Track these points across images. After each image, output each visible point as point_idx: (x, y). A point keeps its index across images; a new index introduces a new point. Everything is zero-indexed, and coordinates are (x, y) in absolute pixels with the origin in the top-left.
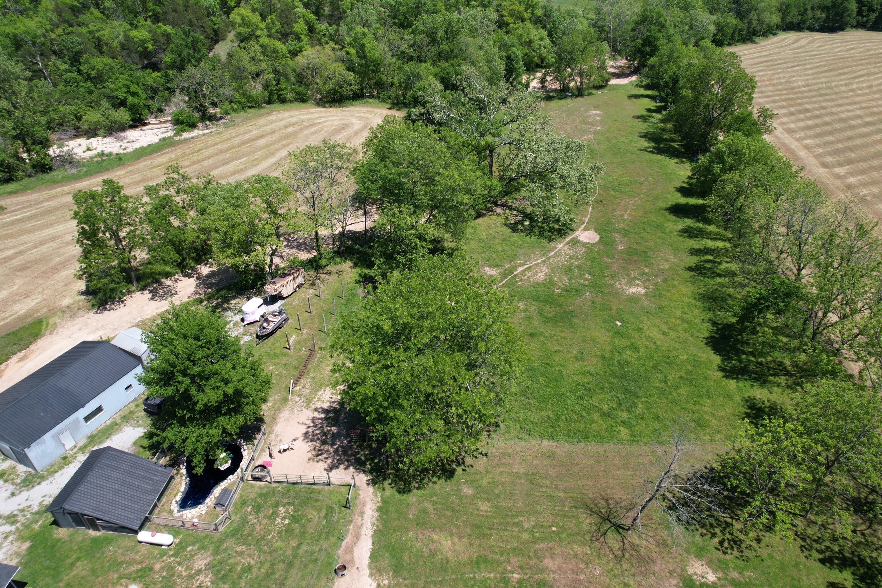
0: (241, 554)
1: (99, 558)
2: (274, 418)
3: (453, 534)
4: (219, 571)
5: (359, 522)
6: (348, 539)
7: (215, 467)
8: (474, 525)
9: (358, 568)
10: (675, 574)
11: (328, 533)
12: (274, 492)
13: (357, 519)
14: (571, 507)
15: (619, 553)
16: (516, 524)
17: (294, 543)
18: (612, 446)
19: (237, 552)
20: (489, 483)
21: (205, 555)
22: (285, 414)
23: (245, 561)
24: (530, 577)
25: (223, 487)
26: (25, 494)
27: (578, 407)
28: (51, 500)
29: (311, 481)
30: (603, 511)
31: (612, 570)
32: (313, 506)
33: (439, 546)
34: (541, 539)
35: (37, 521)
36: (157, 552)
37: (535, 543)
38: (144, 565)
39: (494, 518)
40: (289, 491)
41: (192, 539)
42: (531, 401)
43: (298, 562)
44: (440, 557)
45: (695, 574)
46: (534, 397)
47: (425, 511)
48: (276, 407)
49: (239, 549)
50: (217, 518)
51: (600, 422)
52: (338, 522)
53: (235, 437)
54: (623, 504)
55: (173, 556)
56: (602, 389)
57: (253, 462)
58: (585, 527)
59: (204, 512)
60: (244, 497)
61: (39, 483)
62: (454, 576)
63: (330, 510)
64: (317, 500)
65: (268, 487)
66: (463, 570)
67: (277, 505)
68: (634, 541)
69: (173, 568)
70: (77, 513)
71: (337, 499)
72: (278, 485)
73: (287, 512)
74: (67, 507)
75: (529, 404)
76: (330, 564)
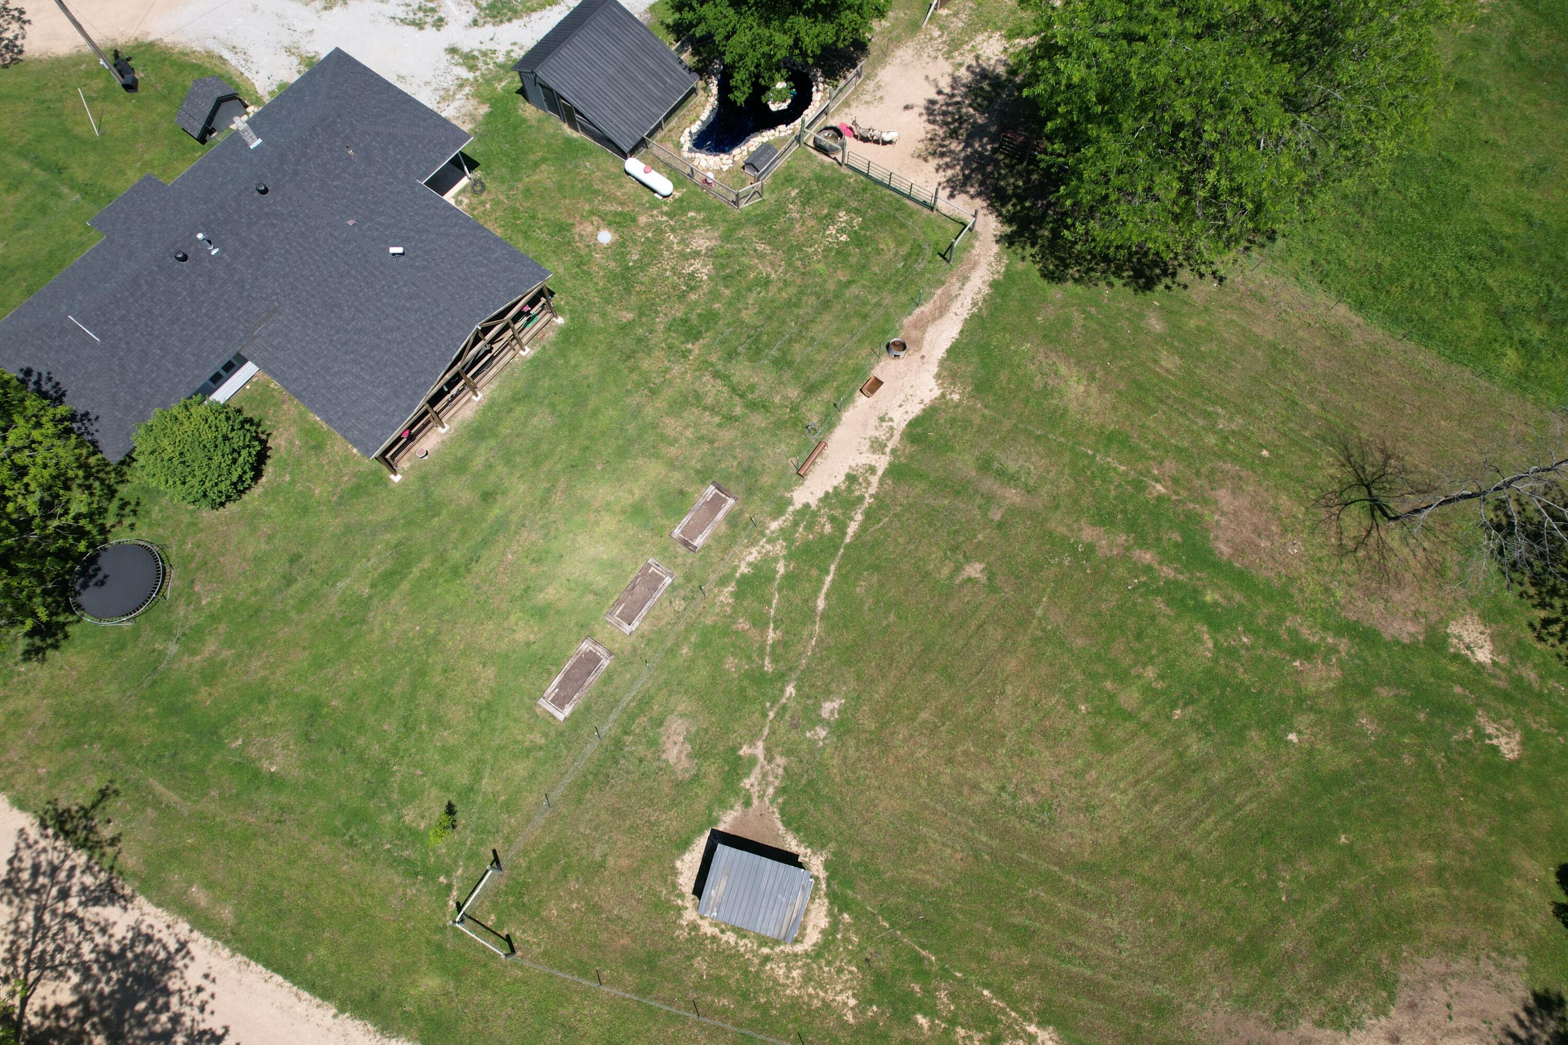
0: (761, 256)
1: (570, 171)
2: (885, 53)
3: (1094, 379)
4: (724, 266)
5: (954, 290)
6: (926, 308)
7: (764, 100)
8: (1135, 381)
9: (923, 357)
10: (1423, 620)
11: (900, 284)
12: (840, 181)
13: (954, 285)
14: (1317, 436)
15: (1351, 544)
16: (1207, 415)
17: (842, 276)
18: (1467, 374)
19: (756, 250)
20: (1198, 328)
21: (710, 234)
22: (905, 53)
23: (765, 269)
24: (1181, 501)
25: (765, 140)
26: (489, 30)
27: (1451, 274)
28: (522, 53)
29: (905, 189)
30: (1369, 469)
31: (1320, 559)
32: (892, 232)
33: (1062, 385)
34: (1234, 458)
35: (501, 80)
36: (646, 198)
37: (1220, 457)
38: (626, 209)
39: (1177, 389)
40: (864, 190)
41: (698, 202)
42: (1365, 223)
43: (839, 307)
44: (1055, 402)
45: (1459, 638)
46: (1375, 218)
47: (1067, 323)
48: (894, 34)
49: (760, 247)
50: (742, 186)
51: (1476, 321)
52: (922, 274)
53: (810, 61)
54: (1411, 477)
55: (666, 214)
56: (1529, 261)
57: (824, 118)
58: (1319, 477)
59: (725, 168)
60: (792, 171)
61: (510, 20)
62: (1062, 440)
63: (917, 250)
64: (902, 226)
65: (834, 170)
66: (1081, 438)
67: (838, 206)
68: (1389, 540)
69: (663, 232)
70: (551, 90)
71: (935, 238)
72: (850, 172)
73: (849, 223)
74: (540, 74)
75: (1357, 225)
76: (885, 332)
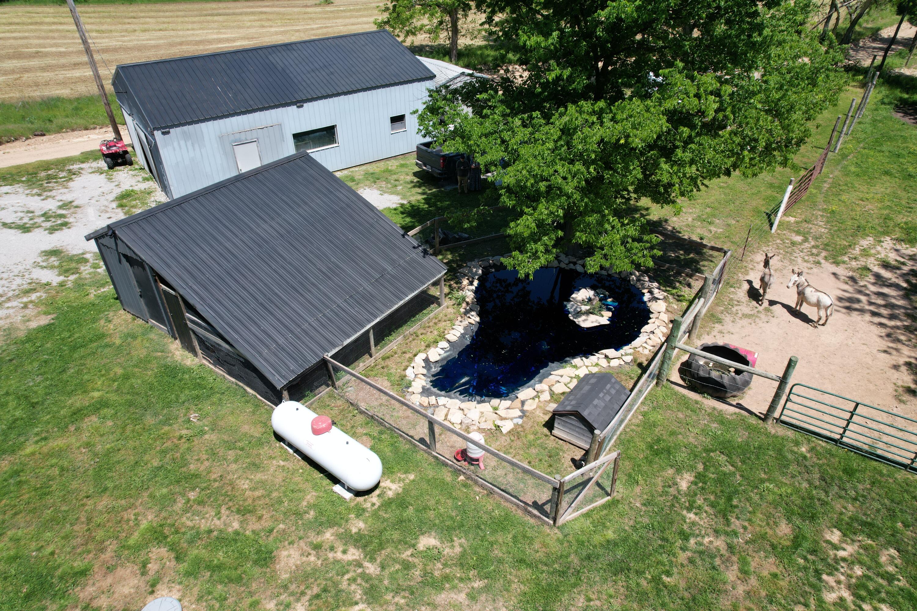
1: (146, 431)
12: (780, 452)
38: (252, 527)
55: (358, 541)
59: (507, 427)
65: (753, 429)
70: (143, 265)
74: (126, 234)
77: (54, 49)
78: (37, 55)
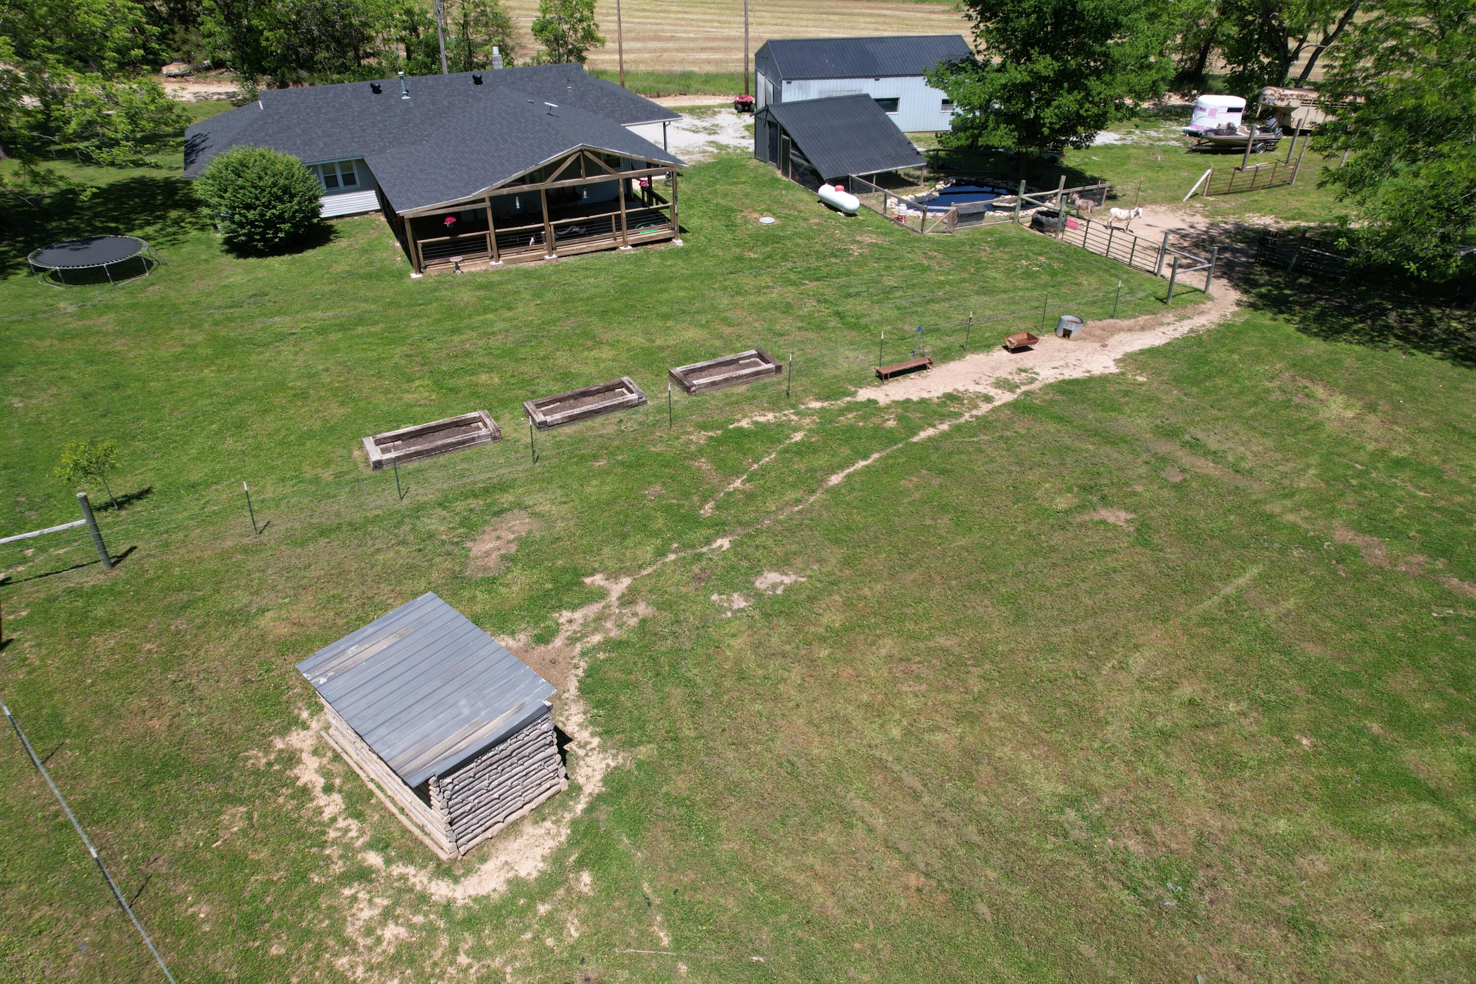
4: (880, 252)
5: (1168, 320)
9: (1104, 346)
11: (1094, 302)
12: (1049, 244)
13: (1168, 317)
17: (1022, 284)
22: (1158, 207)
32: (1099, 277)
33: (1318, 405)
36: (827, 213)
38: (802, 214)
40: (1076, 253)
41: (881, 224)
44: (1301, 415)
48: (1149, 198)
52: (1127, 303)
55: (842, 223)
60: (997, 231)
64: (1114, 276)
65: (1045, 239)
67: (1039, 254)
69: (829, 228)
70: (777, 125)
71: (1153, 289)
72: (1064, 243)
73: (1048, 264)
74: (773, 111)
77: (685, 35)
78: (672, 39)
